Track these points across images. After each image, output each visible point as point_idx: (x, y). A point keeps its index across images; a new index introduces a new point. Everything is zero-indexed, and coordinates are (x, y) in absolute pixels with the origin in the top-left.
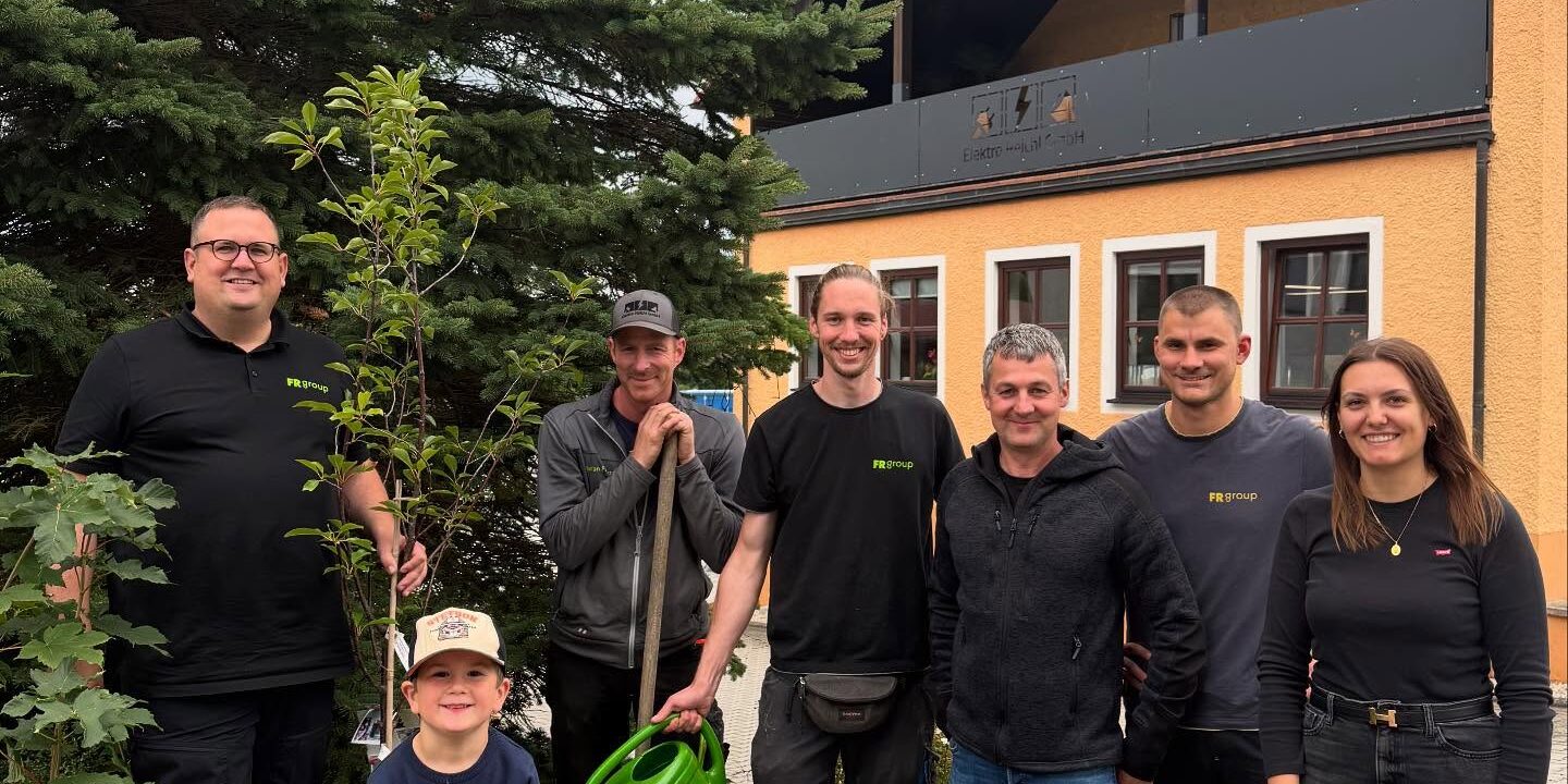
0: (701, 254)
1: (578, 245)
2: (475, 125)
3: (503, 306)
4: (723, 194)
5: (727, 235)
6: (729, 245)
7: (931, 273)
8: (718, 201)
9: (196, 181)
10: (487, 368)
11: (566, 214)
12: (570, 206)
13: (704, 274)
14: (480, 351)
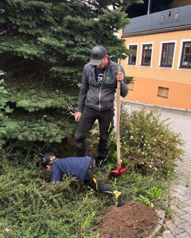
0: (110, 33)
1: (86, 30)
2: (68, 5)
3: (71, 42)
4: (115, 20)
5: (115, 29)
6: (115, 31)
7: (151, 45)
8: (114, 21)
9: (15, 15)
10: (68, 55)
11: (84, 24)
12: (85, 22)
13: (110, 38)
14: (67, 51)
